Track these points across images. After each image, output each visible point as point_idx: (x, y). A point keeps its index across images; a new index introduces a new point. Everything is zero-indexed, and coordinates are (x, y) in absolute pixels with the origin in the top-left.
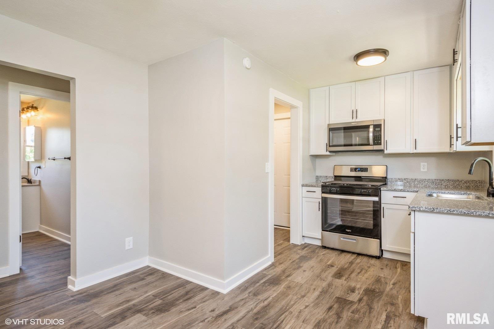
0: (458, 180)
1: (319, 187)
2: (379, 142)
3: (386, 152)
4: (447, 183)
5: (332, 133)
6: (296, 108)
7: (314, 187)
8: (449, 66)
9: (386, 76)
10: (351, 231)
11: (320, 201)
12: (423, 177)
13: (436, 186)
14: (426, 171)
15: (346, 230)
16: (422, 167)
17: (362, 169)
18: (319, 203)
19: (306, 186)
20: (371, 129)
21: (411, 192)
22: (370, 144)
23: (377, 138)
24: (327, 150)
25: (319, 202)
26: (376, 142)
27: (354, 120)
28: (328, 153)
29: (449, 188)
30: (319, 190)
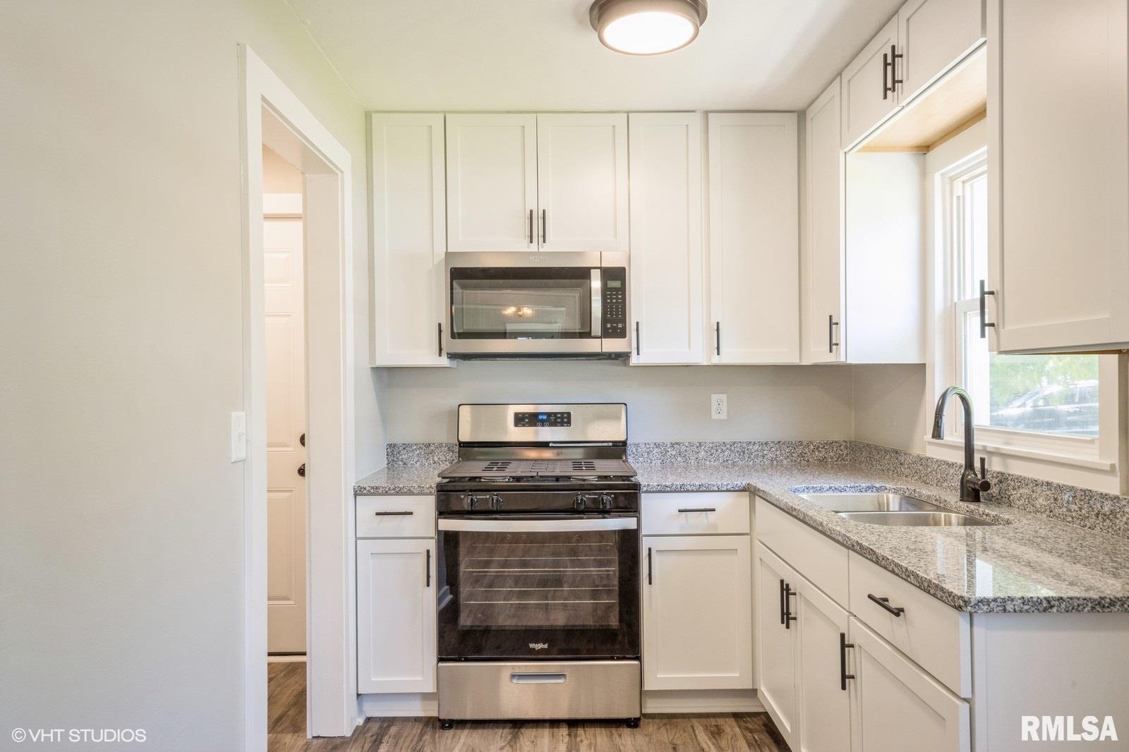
0: (801, 443)
1: (426, 494)
2: (616, 328)
3: (634, 360)
4: (777, 450)
5: (459, 284)
6: (330, 171)
7: (405, 494)
8: (796, 114)
9: (631, 112)
10: (546, 646)
11: (432, 545)
12: (718, 437)
13: (751, 463)
14: (726, 418)
15: (532, 646)
16: (714, 406)
17: (552, 418)
18: (428, 556)
19: (374, 494)
20: (596, 284)
21: (728, 491)
22: (593, 334)
23: (612, 315)
24: (440, 350)
25: (428, 551)
26: (609, 326)
27: (533, 248)
28: (444, 361)
29: (782, 466)
30: (426, 506)
